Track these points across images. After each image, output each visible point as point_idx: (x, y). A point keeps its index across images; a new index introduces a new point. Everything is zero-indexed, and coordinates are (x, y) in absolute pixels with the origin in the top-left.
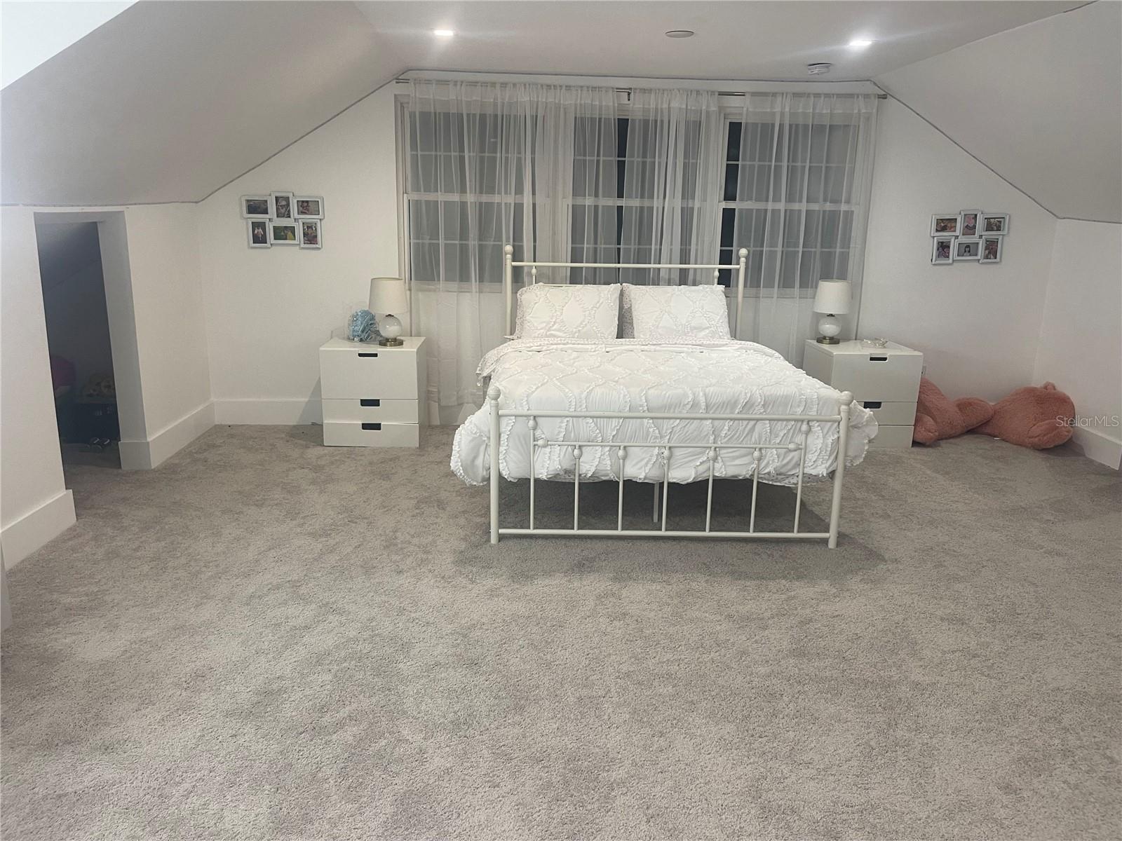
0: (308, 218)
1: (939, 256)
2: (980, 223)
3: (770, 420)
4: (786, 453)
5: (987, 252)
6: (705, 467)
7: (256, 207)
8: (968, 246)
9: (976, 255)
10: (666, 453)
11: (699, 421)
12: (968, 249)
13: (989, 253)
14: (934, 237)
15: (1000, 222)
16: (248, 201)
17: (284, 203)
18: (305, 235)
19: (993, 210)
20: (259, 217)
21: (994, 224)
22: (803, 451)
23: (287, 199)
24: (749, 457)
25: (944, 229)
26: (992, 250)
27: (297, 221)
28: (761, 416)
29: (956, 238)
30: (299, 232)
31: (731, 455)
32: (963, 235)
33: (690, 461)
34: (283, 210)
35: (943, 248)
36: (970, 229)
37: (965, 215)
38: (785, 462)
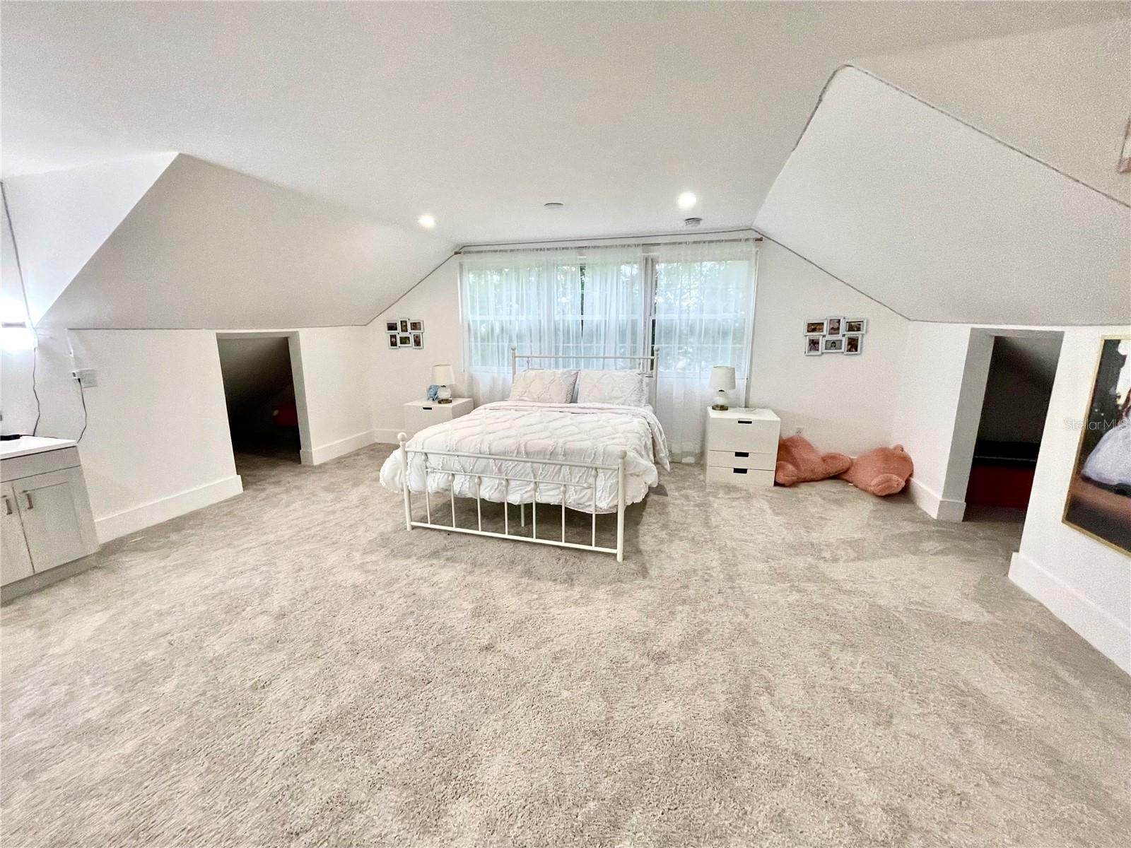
0: (416, 332)
1: (811, 350)
2: (843, 326)
3: (570, 465)
4: (581, 490)
5: (850, 346)
6: (529, 494)
7: (392, 327)
8: (834, 343)
9: (841, 349)
10: (504, 483)
11: (523, 463)
12: (834, 345)
13: (852, 347)
14: (806, 336)
15: (860, 325)
16: (388, 324)
17: (404, 324)
18: (415, 341)
19: (853, 317)
20: (393, 332)
21: (854, 327)
22: (594, 490)
23: (406, 322)
24: (558, 490)
25: (814, 330)
26: (853, 345)
27: (410, 334)
28: (564, 463)
29: (823, 337)
30: (412, 340)
31: (546, 488)
32: (829, 334)
33: (520, 490)
34: (404, 329)
35: (814, 344)
36: (835, 330)
37: (831, 320)
38: (581, 495)
